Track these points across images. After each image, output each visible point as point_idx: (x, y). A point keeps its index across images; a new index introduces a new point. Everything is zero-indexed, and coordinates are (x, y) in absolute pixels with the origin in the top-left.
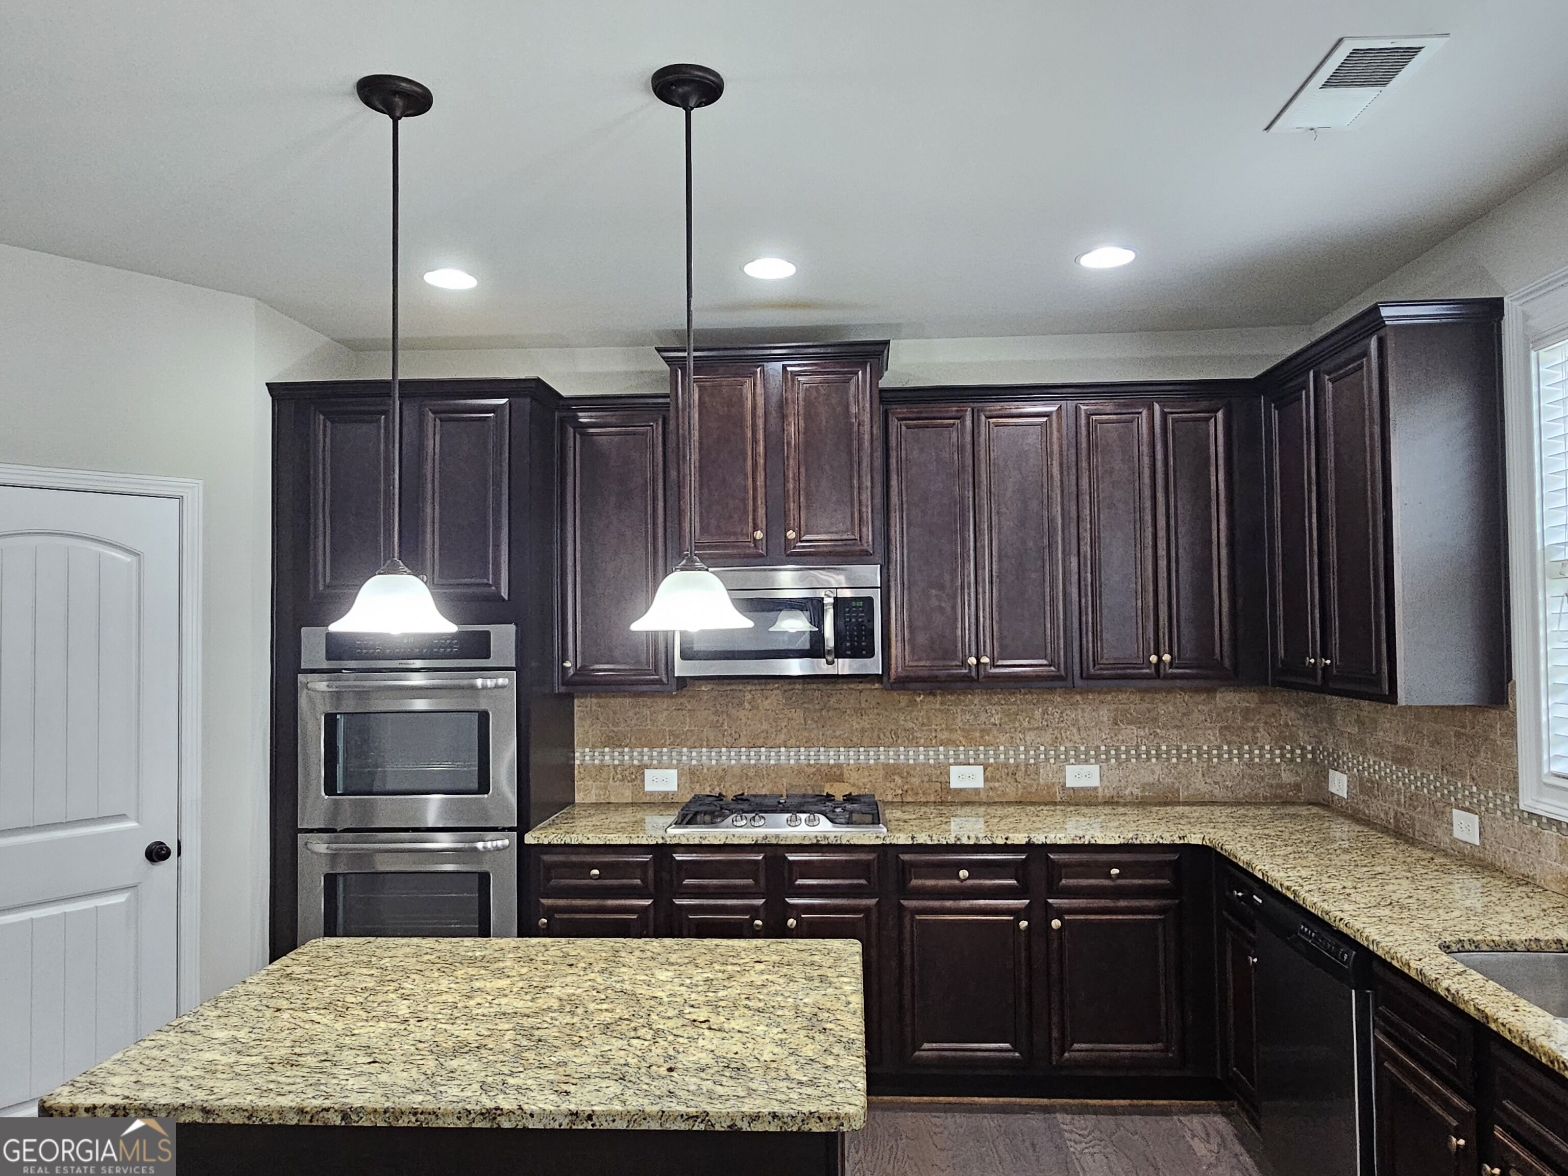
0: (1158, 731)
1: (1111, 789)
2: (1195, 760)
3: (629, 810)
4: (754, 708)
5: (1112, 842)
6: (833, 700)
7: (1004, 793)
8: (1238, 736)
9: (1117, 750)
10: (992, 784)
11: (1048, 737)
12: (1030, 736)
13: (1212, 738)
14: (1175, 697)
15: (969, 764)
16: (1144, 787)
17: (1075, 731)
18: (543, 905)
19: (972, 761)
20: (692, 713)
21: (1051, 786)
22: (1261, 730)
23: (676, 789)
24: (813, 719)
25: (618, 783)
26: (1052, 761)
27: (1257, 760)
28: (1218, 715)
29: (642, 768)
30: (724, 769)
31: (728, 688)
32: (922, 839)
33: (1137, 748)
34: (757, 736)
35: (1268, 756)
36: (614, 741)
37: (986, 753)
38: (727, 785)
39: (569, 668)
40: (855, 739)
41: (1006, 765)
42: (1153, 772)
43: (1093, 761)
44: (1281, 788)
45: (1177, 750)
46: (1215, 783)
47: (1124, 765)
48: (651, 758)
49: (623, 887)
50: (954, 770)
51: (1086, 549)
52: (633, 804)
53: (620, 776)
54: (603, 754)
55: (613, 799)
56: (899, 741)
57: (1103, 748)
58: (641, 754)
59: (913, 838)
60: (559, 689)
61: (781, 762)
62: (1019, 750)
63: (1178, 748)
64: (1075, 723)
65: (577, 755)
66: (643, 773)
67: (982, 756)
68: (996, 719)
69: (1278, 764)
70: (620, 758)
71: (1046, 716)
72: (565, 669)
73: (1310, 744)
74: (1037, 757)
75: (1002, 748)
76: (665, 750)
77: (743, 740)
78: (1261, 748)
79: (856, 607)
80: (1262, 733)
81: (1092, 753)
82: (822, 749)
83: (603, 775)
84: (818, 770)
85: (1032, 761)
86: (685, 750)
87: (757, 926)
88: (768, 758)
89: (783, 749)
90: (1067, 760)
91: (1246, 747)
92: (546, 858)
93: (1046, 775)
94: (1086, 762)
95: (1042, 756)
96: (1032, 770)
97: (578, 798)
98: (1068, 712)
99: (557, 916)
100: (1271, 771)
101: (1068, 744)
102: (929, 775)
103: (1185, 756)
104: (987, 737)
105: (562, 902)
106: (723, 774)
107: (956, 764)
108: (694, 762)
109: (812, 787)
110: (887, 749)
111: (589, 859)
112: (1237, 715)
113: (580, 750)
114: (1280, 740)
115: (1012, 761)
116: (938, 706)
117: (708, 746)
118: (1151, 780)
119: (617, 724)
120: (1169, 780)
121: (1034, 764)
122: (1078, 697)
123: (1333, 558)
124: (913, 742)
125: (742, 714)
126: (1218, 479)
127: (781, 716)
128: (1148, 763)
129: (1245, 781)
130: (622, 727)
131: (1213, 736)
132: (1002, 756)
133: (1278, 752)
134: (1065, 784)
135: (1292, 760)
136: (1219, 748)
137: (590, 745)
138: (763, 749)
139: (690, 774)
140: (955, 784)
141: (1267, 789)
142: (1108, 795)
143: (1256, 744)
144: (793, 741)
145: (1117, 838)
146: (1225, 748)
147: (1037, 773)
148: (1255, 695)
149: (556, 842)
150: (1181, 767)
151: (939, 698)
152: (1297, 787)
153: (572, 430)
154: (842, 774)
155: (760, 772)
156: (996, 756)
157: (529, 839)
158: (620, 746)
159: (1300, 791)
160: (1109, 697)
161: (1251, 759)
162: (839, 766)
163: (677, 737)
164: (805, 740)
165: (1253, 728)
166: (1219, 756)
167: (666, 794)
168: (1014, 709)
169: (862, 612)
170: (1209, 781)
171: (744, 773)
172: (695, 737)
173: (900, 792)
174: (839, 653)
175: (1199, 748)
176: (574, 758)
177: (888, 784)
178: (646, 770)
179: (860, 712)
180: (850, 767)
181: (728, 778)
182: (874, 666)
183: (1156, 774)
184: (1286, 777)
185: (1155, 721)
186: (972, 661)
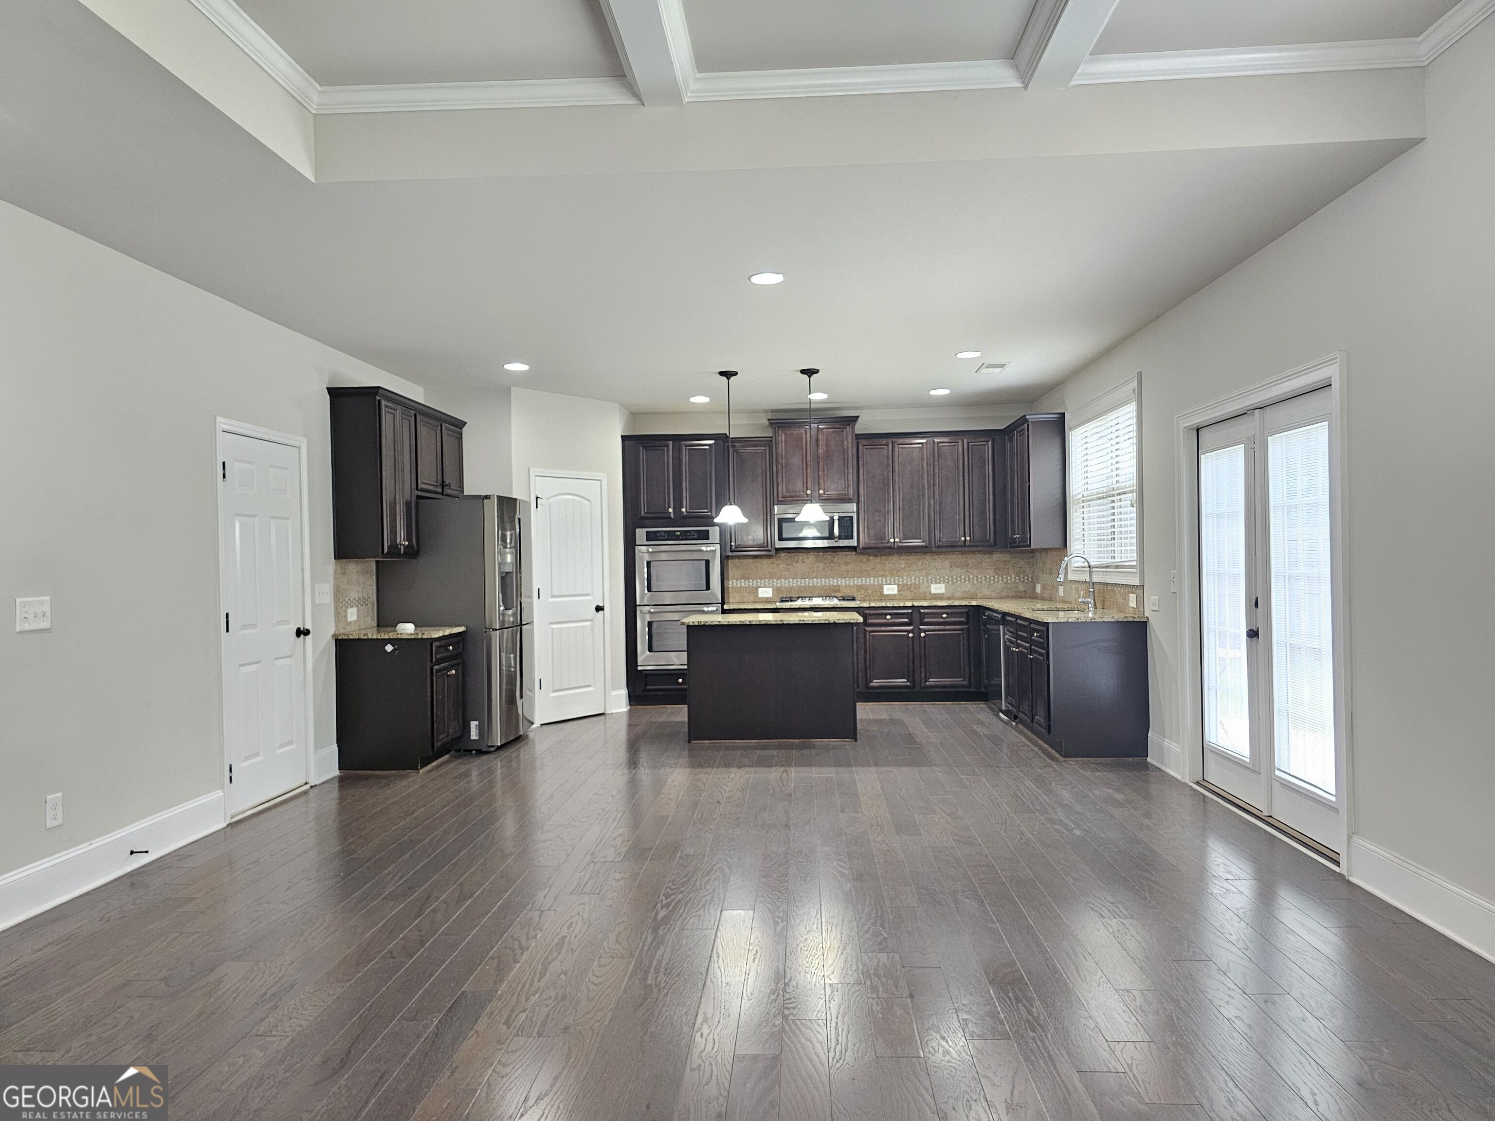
0: (969, 570)
1: (950, 594)
2: (984, 582)
4: (803, 562)
6: (836, 559)
7: (906, 596)
8: (1002, 571)
9: (952, 578)
10: (901, 593)
11: (924, 573)
12: (917, 573)
14: (975, 556)
16: (963, 593)
17: (935, 571)
19: (893, 583)
20: (778, 565)
21: (925, 593)
23: (771, 596)
24: (827, 567)
25: (747, 594)
26: (926, 583)
28: (994, 563)
29: (757, 587)
30: (791, 588)
31: (792, 554)
33: (960, 577)
34: (804, 574)
35: (1014, 580)
36: (745, 577)
37: (899, 579)
38: (793, 594)
39: (733, 545)
40: (844, 575)
41: (907, 585)
43: (942, 582)
44: (1019, 592)
45: (977, 578)
46: (992, 591)
47: (955, 583)
48: (761, 583)
50: (886, 587)
51: (937, 496)
53: (748, 591)
54: (741, 582)
56: (863, 575)
57: (947, 578)
58: (756, 582)
61: (815, 584)
62: (912, 579)
64: (935, 567)
66: (757, 590)
67: (897, 581)
68: (902, 566)
69: (1018, 583)
70: (748, 584)
71: (923, 564)
73: (1031, 574)
74: (919, 581)
75: (905, 578)
76: (767, 580)
77: (799, 575)
78: (1011, 577)
79: (846, 520)
81: (942, 579)
82: (831, 579)
83: (741, 590)
84: (830, 587)
85: (917, 583)
86: (775, 580)
88: (809, 583)
89: (815, 579)
90: (931, 582)
91: (1005, 577)
93: (923, 588)
94: (939, 583)
95: (922, 581)
96: (917, 587)
97: (731, 601)
98: (931, 562)
100: (1015, 586)
101: (932, 576)
102: (875, 589)
103: (980, 580)
104: (899, 573)
107: (886, 584)
108: (778, 585)
110: (858, 578)
112: (1002, 563)
113: (732, 581)
114: (1018, 573)
115: (909, 583)
116: (878, 560)
117: (784, 578)
118: (966, 590)
119: (746, 570)
120: (973, 590)
122: (935, 556)
123: (1019, 499)
124: (869, 576)
125: (798, 565)
127: (813, 566)
128: (965, 583)
129: (1004, 589)
130: (749, 572)
131: (991, 572)
133: (1017, 578)
134: (931, 592)
135: (1021, 581)
137: (736, 579)
138: (807, 579)
139: (776, 590)
140: (885, 593)
141: (1013, 593)
143: (1009, 575)
144: (819, 576)
146: (996, 576)
147: (920, 588)
150: (978, 584)
151: (879, 557)
152: (1025, 592)
154: (839, 589)
155: (806, 589)
156: (903, 581)
158: (748, 579)
160: (949, 557)
161: (1007, 581)
162: (838, 586)
163: (772, 575)
164: (824, 575)
165: (1008, 568)
166: (994, 580)
168: (910, 561)
169: (849, 522)
170: (989, 590)
171: (799, 589)
172: (779, 575)
173: (863, 596)
174: (840, 537)
175: (986, 577)
176: (729, 584)
177: (858, 593)
179: (847, 564)
180: (843, 586)
181: (793, 591)
182: (853, 543)
183: (968, 587)
184: (1021, 588)
185: (967, 566)
186: (892, 540)
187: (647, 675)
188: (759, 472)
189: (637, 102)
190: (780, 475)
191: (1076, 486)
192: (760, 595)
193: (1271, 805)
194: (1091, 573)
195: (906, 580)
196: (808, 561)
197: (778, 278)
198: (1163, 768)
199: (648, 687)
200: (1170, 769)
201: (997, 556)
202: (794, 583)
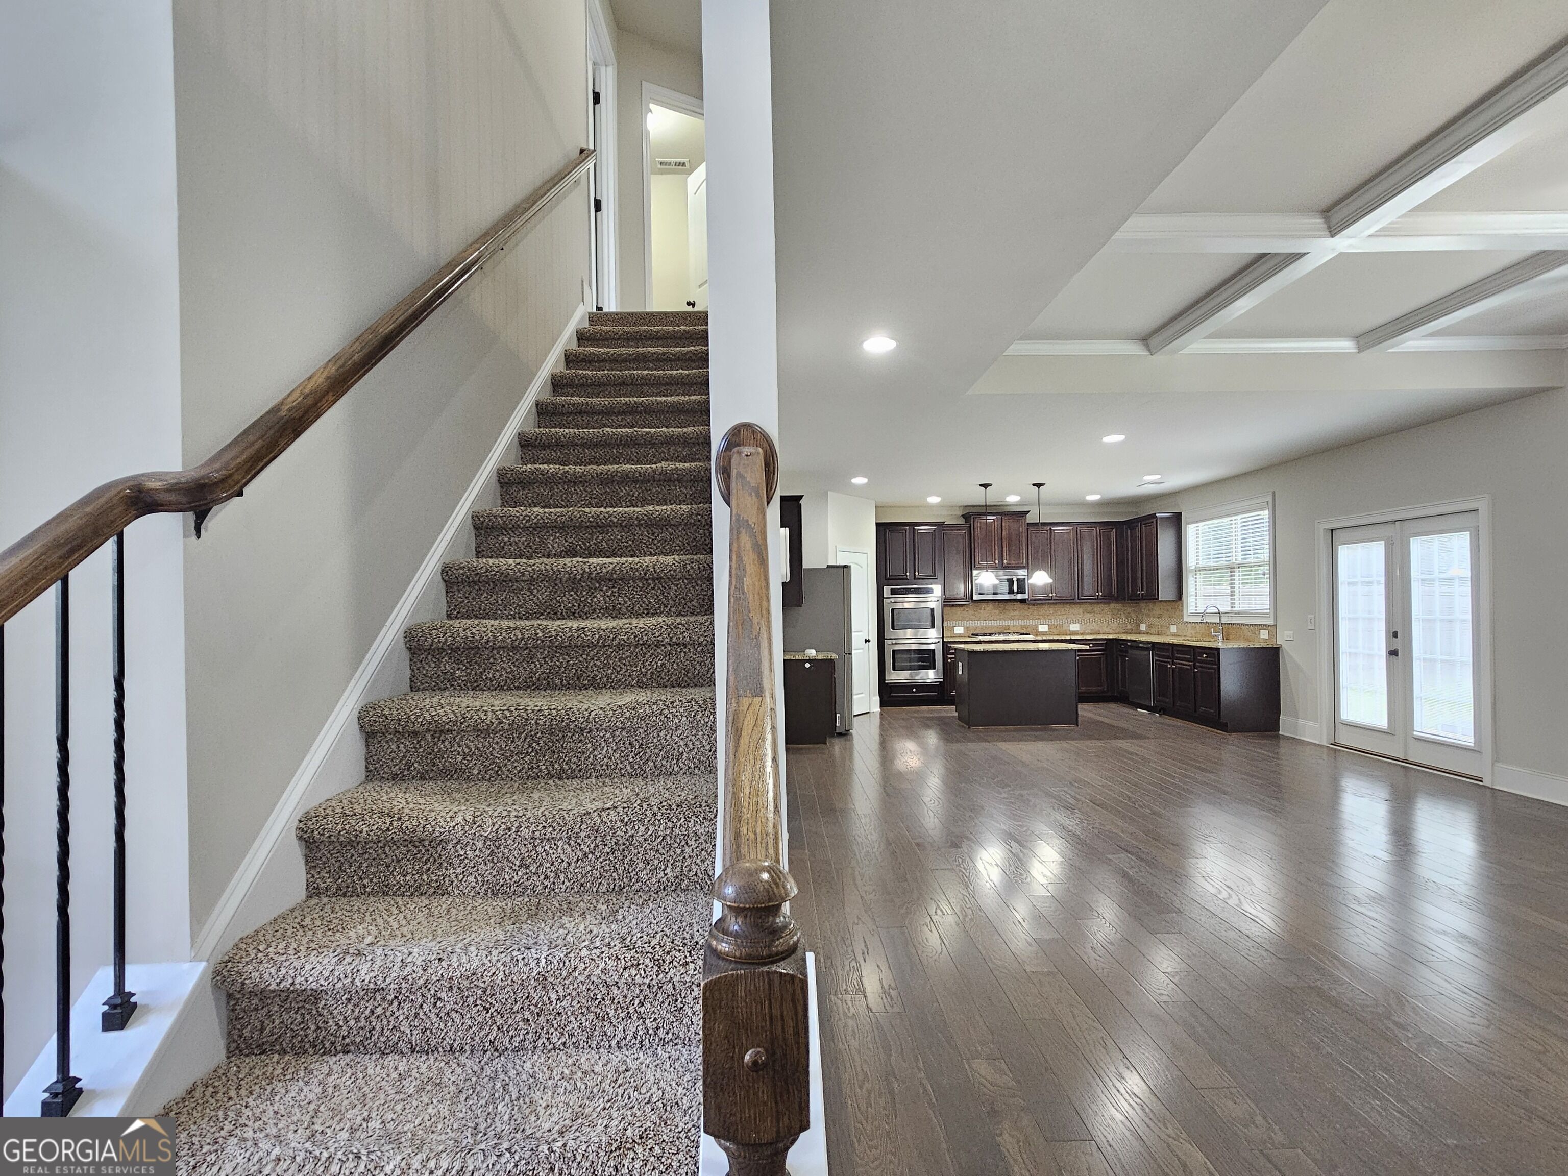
0: (1095, 615)
2: (1104, 622)
4: (985, 609)
6: (1007, 608)
7: (1054, 632)
8: (1115, 616)
9: (1083, 620)
10: (1050, 630)
11: (1065, 617)
12: (1060, 617)
14: (1100, 606)
15: (1044, 625)
16: (1091, 631)
17: (1072, 615)
20: (968, 611)
23: (963, 633)
24: (1001, 613)
27: (1121, 622)
28: (1111, 610)
33: (1089, 620)
34: (985, 618)
35: (1124, 621)
37: (1047, 620)
40: (1013, 618)
41: (1054, 625)
44: (1127, 630)
45: (1100, 620)
46: (1110, 629)
47: (1085, 624)
50: (1040, 626)
51: (1080, 565)
56: (1025, 618)
62: (1056, 620)
64: (1072, 613)
68: (1051, 612)
69: (1126, 623)
71: (1066, 611)
73: (1135, 617)
75: (1052, 620)
77: (982, 619)
78: (1122, 619)
79: (1021, 581)
80: (1123, 616)
82: (1004, 621)
84: (1003, 626)
86: (966, 622)
88: (989, 623)
89: (993, 621)
91: (1117, 619)
93: (1065, 627)
98: (1071, 610)
100: (1125, 626)
101: (1071, 619)
102: (1033, 628)
103: (1102, 621)
104: (1048, 617)
106: (976, 629)
108: (968, 625)
110: (1021, 621)
112: (1116, 610)
114: (1127, 616)
116: (1035, 609)
117: (972, 621)
122: (1074, 606)
123: (1144, 568)
125: (982, 611)
126: (1114, 548)
127: (992, 612)
129: (1118, 628)
131: (1110, 616)
133: (1127, 620)
135: (1130, 622)
136: (1110, 619)
138: (987, 621)
139: (967, 629)
140: (1040, 630)
141: (1123, 630)
146: (1113, 619)
148: (1121, 604)
150: (1101, 625)
151: (1036, 606)
152: (1132, 629)
154: (1009, 628)
156: (1050, 621)
160: (1083, 606)
161: (1119, 622)
164: (999, 619)
165: (1120, 614)
166: (1111, 622)
167: (960, 634)
172: (968, 618)
174: (1018, 593)
179: (1014, 611)
180: (1012, 626)
182: (1026, 596)
183: (1094, 626)
184: (1129, 627)
185: (1094, 612)
186: (1051, 595)
187: (890, 687)
188: (961, 548)
189: (1148, 353)
190: (977, 550)
191: (1191, 559)
192: (956, 632)
193: (1406, 753)
194: (1220, 617)
195: (1054, 622)
196: (988, 609)
197: (1120, 438)
198: (1297, 737)
199: (892, 694)
200: (1305, 737)
201: (1112, 606)
202: (979, 624)
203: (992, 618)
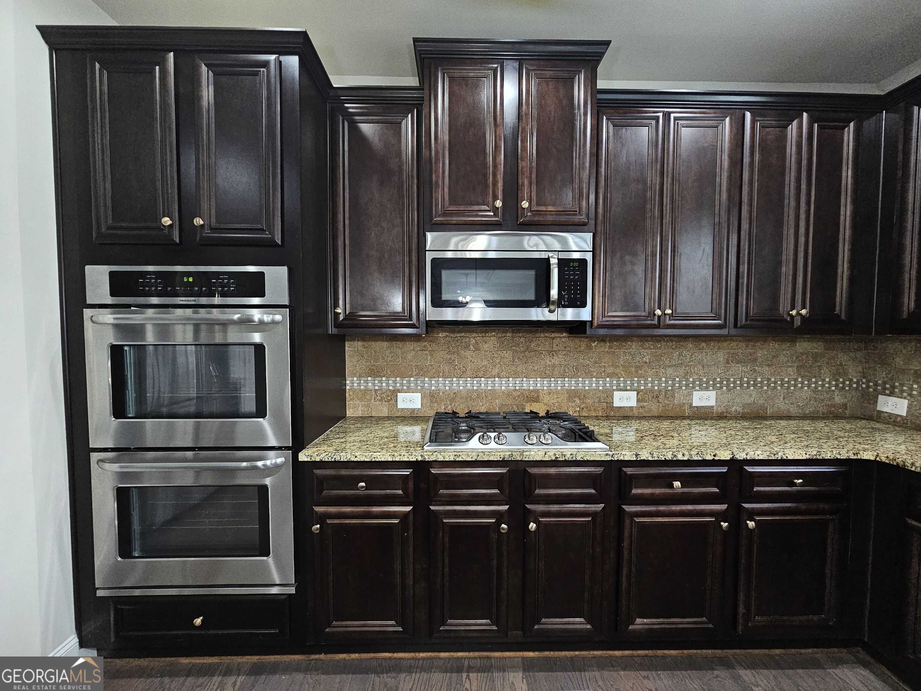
0: (756, 368)
1: (722, 407)
2: (779, 388)
3: (387, 423)
4: (477, 349)
5: (800, 458)
6: (533, 345)
7: (650, 410)
8: (809, 372)
9: (728, 380)
10: (642, 404)
11: (681, 372)
12: (670, 371)
13: (792, 373)
14: (769, 345)
15: (627, 390)
16: (744, 406)
17: (701, 368)
18: (316, 512)
19: (628, 388)
20: (432, 353)
21: (681, 405)
22: (825, 368)
23: (420, 407)
24: (519, 358)
25: (378, 402)
26: (684, 388)
27: (820, 388)
28: (797, 357)
29: (396, 392)
30: (455, 393)
31: (458, 335)
32: (645, 455)
33: (741, 379)
34: (478, 370)
35: (827, 385)
36: (374, 373)
37: (639, 382)
38: (457, 405)
39: (340, 313)
40: (547, 372)
41: (652, 391)
42: (751, 396)
43: (711, 388)
44: (834, 407)
45: (768, 381)
46: (792, 404)
47: (732, 391)
48: (402, 385)
49: (387, 496)
50: (617, 395)
52: (389, 418)
53: (379, 398)
54: (367, 382)
55: (374, 414)
56: (579, 374)
57: (718, 380)
58: (395, 382)
59: (637, 455)
60: (332, 330)
61: (496, 388)
62: (661, 380)
63: (769, 380)
64: (700, 362)
65: (348, 382)
66: (397, 396)
67: (636, 385)
68: (647, 359)
69: (833, 391)
70: (379, 384)
71: (681, 357)
72: (337, 315)
73: (856, 377)
74: (673, 385)
75: (650, 379)
76: (412, 379)
77: (469, 373)
78: (824, 380)
79: (573, 266)
81: (711, 383)
82: (525, 379)
83: (367, 397)
84: (522, 393)
85: (670, 388)
86: (427, 379)
87: (503, 529)
88: (486, 385)
89: (497, 379)
90: (693, 388)
91: (814, 380)
92: (318, 472)
93: (679, 398)
94: (707, 389)
95: (677, 385)
96: (669, 394)
97: (349, 413)
98: (696, 354)
99: (329, 521)
100: (828, 396)
101: (696, 377)
102: (599, 398)
103: (773, 385)
104: (640, 372)
105: (332, 509)
106: (454, 396)
107: (617, 390)
108: (433, 388)
109: (517, 406)
110: (570, 379)
111: (356, 472)
112: (810, 357)
113: (350, 379)
114: (835, 376)
115: (656, 388)
116: (607, 350)
117: (443, 377)
118: (749, 401)
119: (376, 360)
120: (761, 402)
121: (671, 390)
122: (704, 344)
124: (589, 374)
125: (468, 353)
127: (496, 356)
128: (748, 390)
129: (812, 402)
130: (380, 363)
132: (650, 385)
133: (834, 383)
134: (692, 404)
135: (843, 388)
136: (796, 380)
137: (358, 376)
138: (483, 379)
139: (430, 397)
140: (617, 403)
141: (825, 407)
142: (720, 411)
143: (820, 377)
144: (504, 373)
145: (804, 455)
146: (800, 380)
147: (673, 397)
148: (822, 343)
149: (327, 460)
150: (770, 393)
151: (608, 344)
152: (845, 406)
153: (341, 118)
154: (538, 397)
155: (480, 395)
156: (646, 384)
157: (303, 457)
158: (379, 376)
159: (846, 409)
160: (725, 344)
161: (816, 388)
162: (537, 391)
163: (422, 369)
164: (512, 373)
165: (819, 366)
166: (795, 385)
167: (413, 410)
168: (659, 352)
169: (578, 270)
170: (787, 402)
171: (469, 396)
172: (434, 370)
173: (578, 409)
175: (782, 380)
176: (345, 385)
177: (570, 404)
178: (398, 394)
179: (552, 353)
180: (544, 392)
181: (458, 399)
182: (585, 314)
185: (756, 360)
186: (658, 312)
195: (654, 383)
203: (495, 371)
